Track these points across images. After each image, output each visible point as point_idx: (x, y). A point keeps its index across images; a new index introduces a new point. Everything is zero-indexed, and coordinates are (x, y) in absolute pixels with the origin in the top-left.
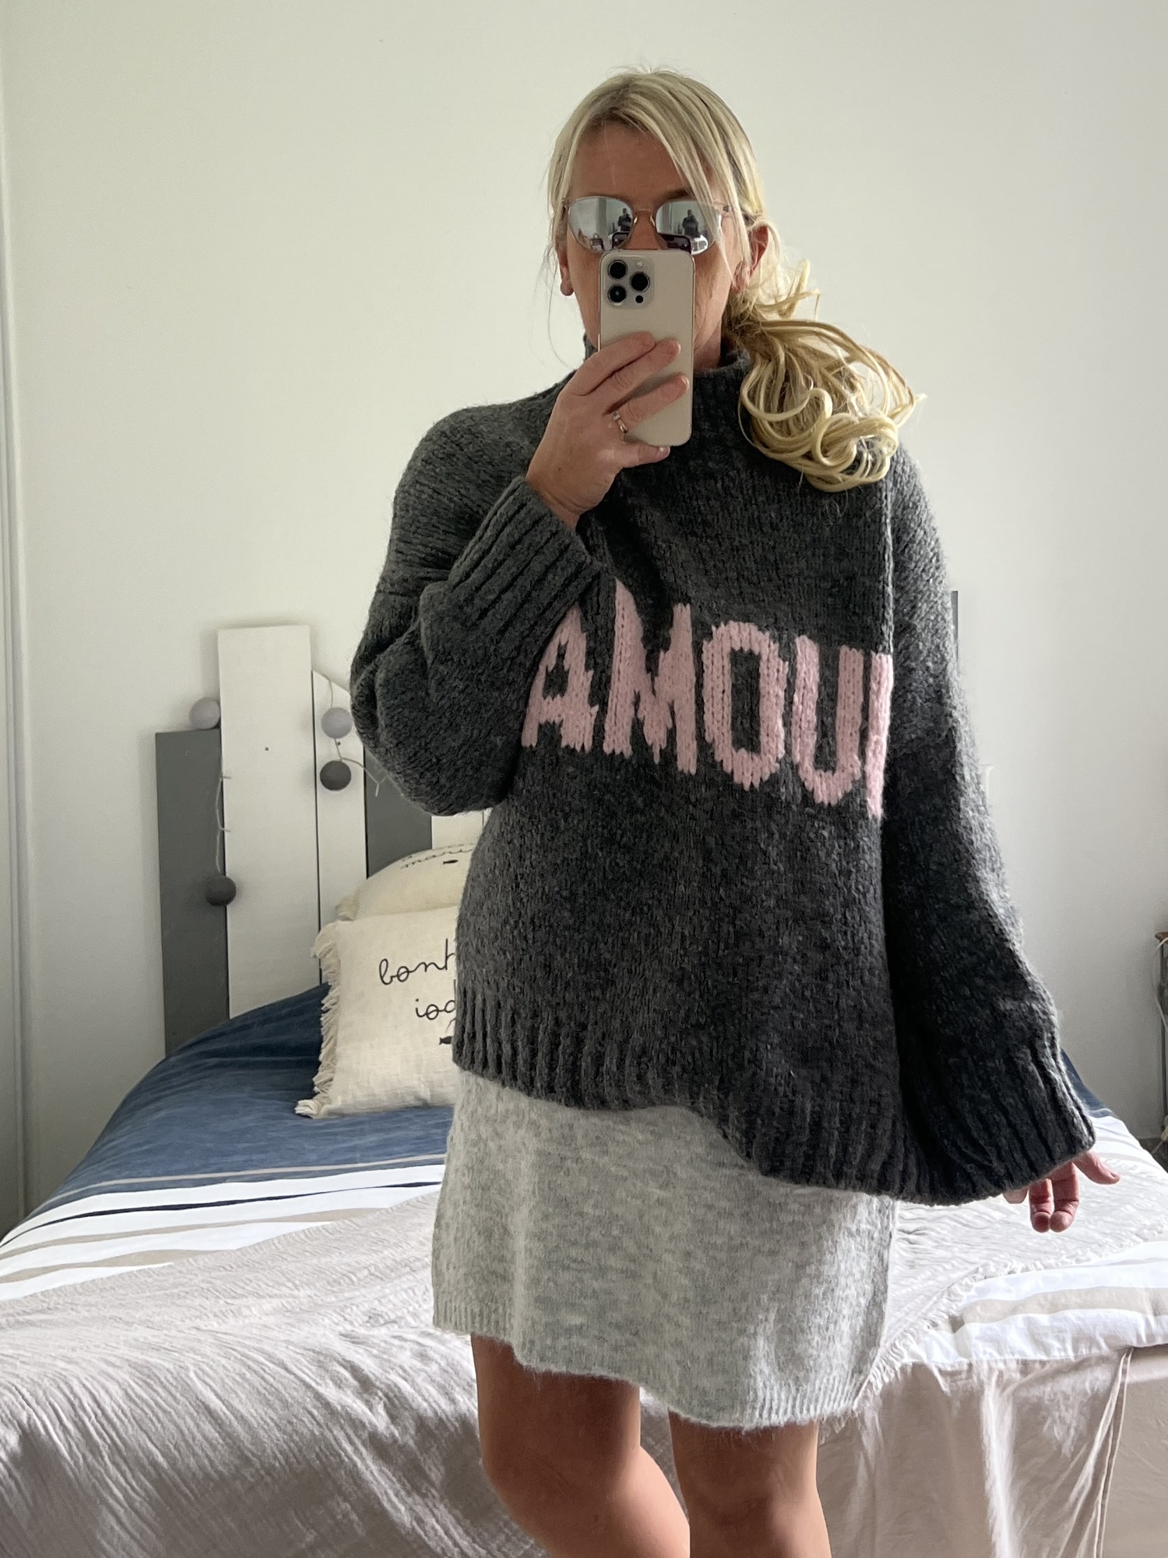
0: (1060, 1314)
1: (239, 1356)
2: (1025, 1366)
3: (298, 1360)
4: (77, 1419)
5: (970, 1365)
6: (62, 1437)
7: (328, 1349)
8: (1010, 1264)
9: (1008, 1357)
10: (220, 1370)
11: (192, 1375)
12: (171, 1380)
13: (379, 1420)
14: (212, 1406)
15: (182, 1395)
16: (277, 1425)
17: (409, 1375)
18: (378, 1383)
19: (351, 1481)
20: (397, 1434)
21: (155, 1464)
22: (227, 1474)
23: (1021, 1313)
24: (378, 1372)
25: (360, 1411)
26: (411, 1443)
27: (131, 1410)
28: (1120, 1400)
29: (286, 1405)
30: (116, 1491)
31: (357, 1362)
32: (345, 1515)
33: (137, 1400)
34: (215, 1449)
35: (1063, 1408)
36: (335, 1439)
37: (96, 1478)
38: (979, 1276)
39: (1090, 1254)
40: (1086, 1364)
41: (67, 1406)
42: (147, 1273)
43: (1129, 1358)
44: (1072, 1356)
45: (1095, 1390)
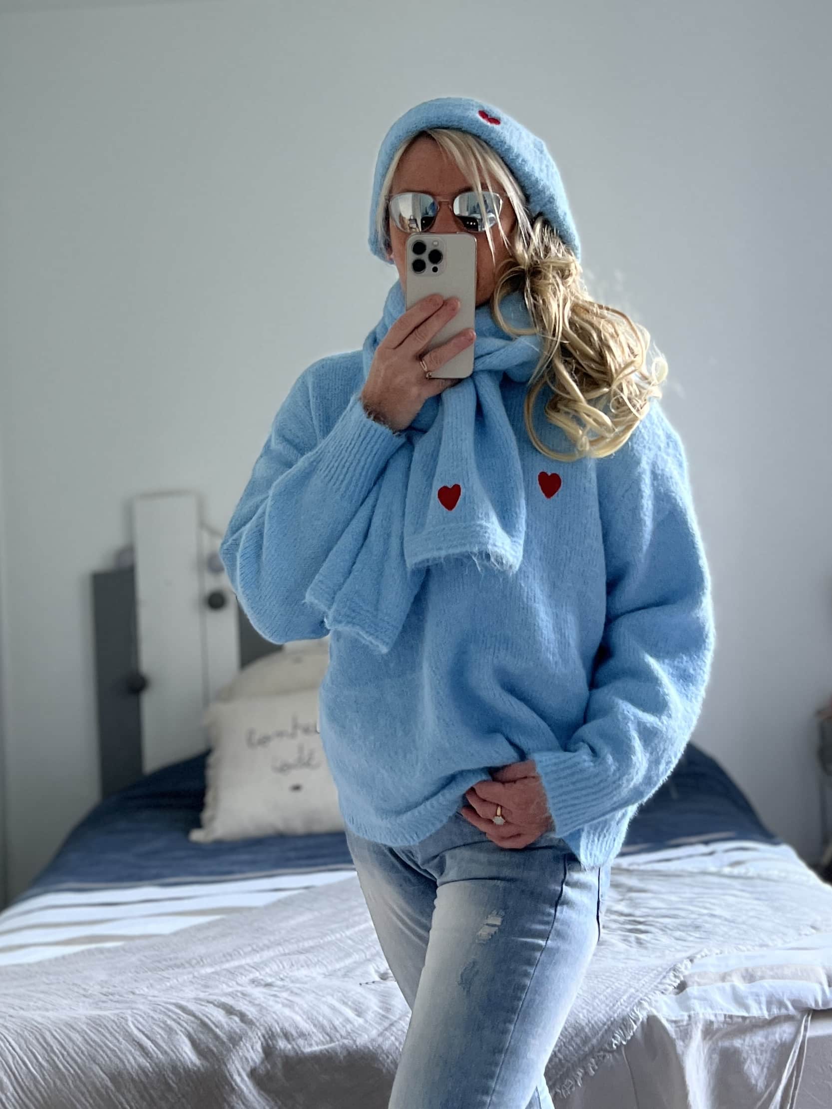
0: (757, 983)
2: (730, 1020)
9: (717, 1012)
21: (106, 1087)
23: (727, 980)
27: (87, 1050)
28: (801, 1048)
33: (91, 1043)
40: (777, 1021)
43: (810, 1018)
44: (766, 1015)
45: (783, 1039)
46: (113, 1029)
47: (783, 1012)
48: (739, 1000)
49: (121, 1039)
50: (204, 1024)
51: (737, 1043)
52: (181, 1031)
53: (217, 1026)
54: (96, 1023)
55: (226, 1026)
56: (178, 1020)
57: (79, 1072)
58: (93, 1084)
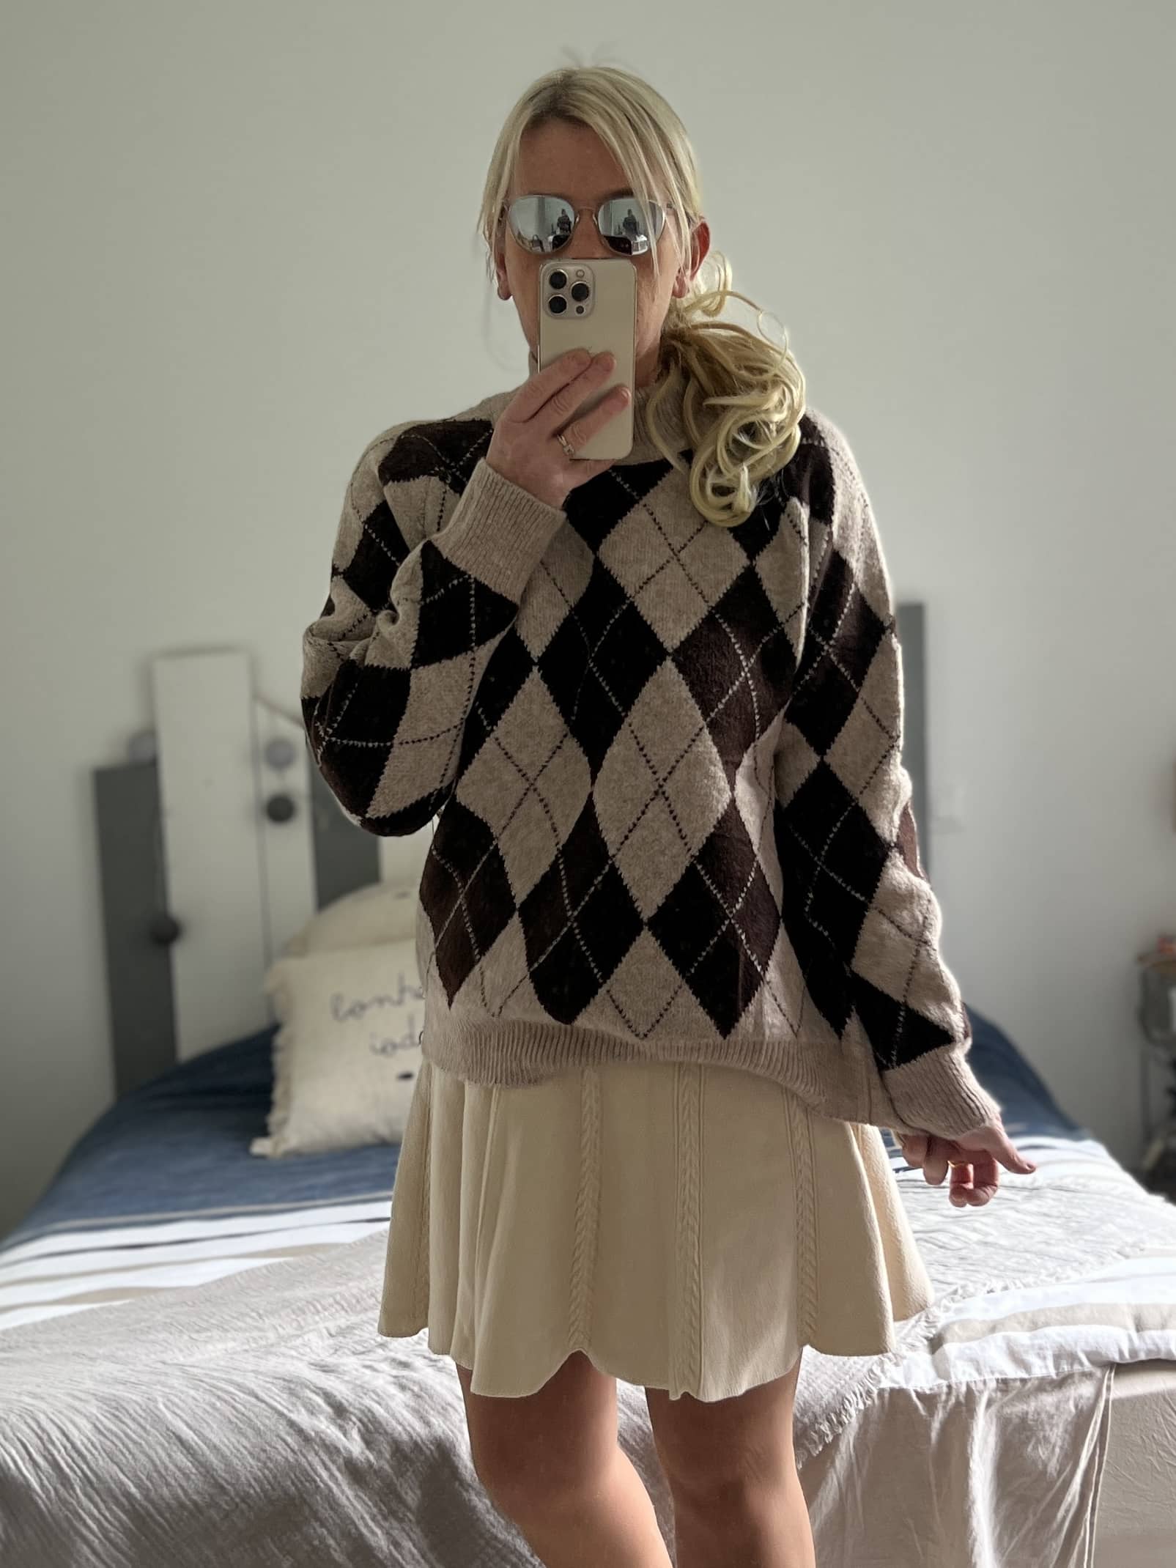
0: (1039, 1332)
1: (208, 1388)
2: (1004, 1384)
3: (268, 1389)
4: (46, 1454)
5: (949, 1387)
6: (32, 1471)
7: (298, 1377)
8: (988, 1283)
9: (988, 1377)
10: (190, 1401)
11: (161, 1406)
12: (140, 1412)
13: (355, 1446)
14: (183, 1436)
15: (153, 1427)
16: (250, 1453)
17: (383, 1399)
18: (351, 1409)
19: (326, 1506)
20: (371, 1458)
21: (128, 1495)
22: (200, 1502)
23: (1000, 1331)
24: (351, 1397)
25: (334, 1436)
26: (387, 1467)
27: (100, 1442)
28: (1105, 1416)
29: (258, 1432)
30: (90, 1522)
31: (329, 1389)
32: (322, 1540)
33: (105, 1432)
34: (187, 1477)
35: (1047, 1427)
36: (310, 1464)
37: (68, 1510)
38: (957, 1297)
39: (1070, 1272)
40: (1070, 1381)
41: (36, 1440)
42: (110, 1310)
43: (1113, 1374)
44: (1053, 1373)
45: (1080, 1408)
46: (136, 1412)
47: (1077, 1367)
48: (1016, 1356)
49: (148, 1427)
54: (113, 1406)
56: (231, 1401)
57: (89, 1473)
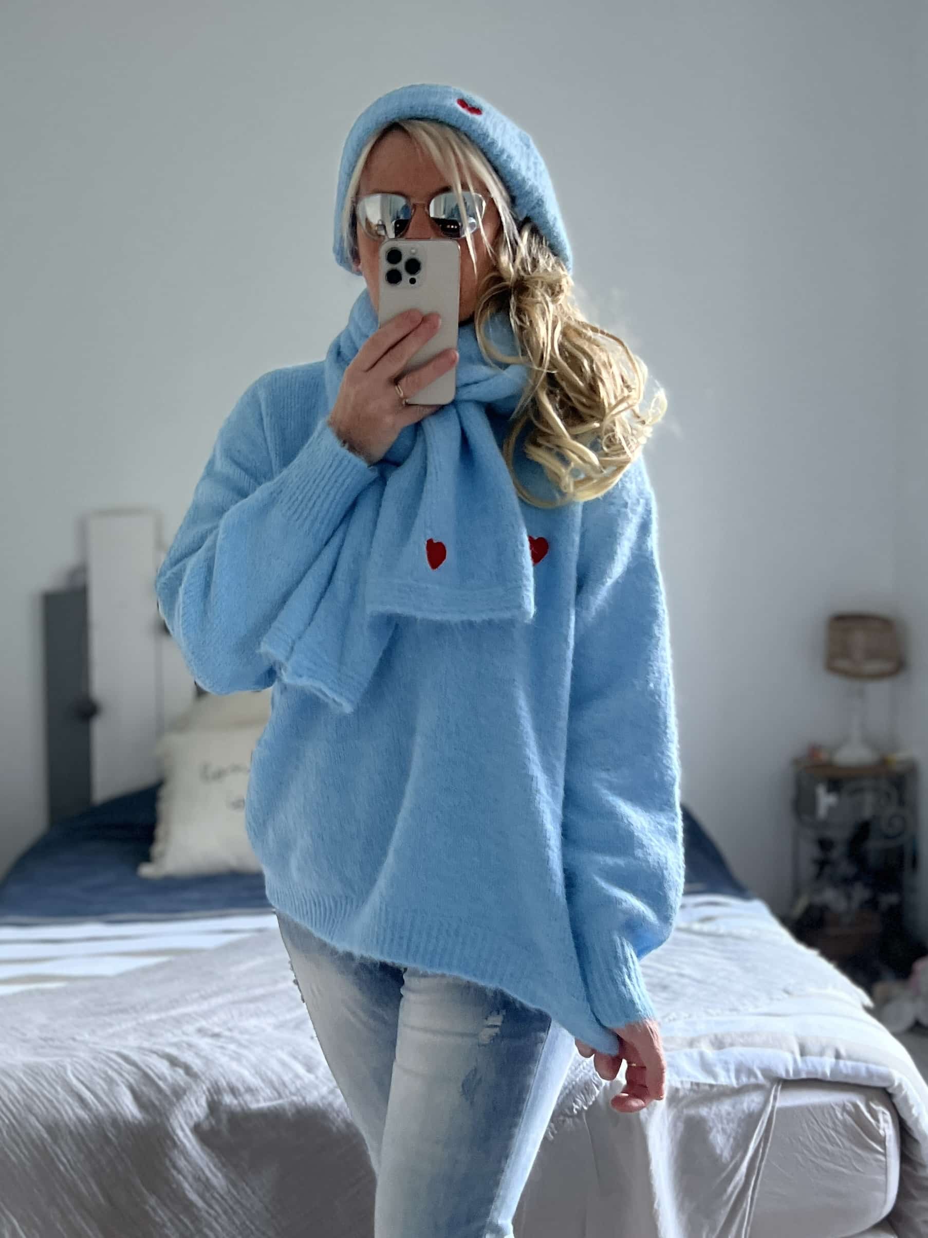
0: (725, 1051)
1: (103, 1058)
2: (697, 1087)
9: (686, 1080)
10: (90, 1069)
11: (69, 1073)
12: (53, 1076)
14: (83, 1095)
15: (62, 1088)
23: (695, 1046)
27: (23, 1099)
28: (770, 1119)
40: (745, 1089)
43: (780, 1087)
44: (734, 1083)
45: (751, 1110)
46: (50, 1076)
47: (753, 1080)
48: (706, 1067)
49: (59, 1089)
50: (146, 1076)
51: (704, 1111)
52: (123, 1082)
53: (160, 1078)
54: (34, 1071)
55: (169, 1078)
56: (119, 1070)
57: (14, 1121)
58: (28, 1135)
